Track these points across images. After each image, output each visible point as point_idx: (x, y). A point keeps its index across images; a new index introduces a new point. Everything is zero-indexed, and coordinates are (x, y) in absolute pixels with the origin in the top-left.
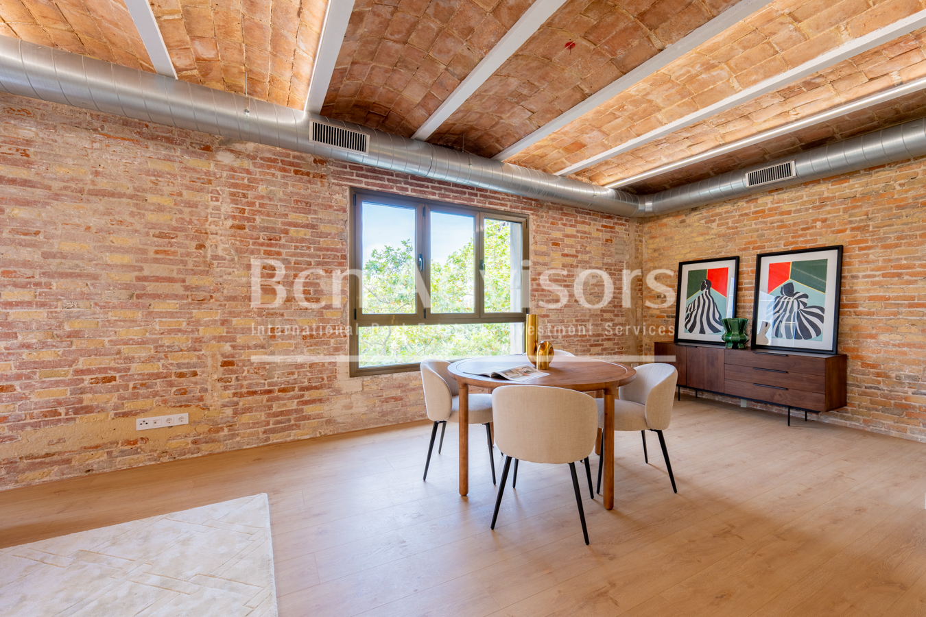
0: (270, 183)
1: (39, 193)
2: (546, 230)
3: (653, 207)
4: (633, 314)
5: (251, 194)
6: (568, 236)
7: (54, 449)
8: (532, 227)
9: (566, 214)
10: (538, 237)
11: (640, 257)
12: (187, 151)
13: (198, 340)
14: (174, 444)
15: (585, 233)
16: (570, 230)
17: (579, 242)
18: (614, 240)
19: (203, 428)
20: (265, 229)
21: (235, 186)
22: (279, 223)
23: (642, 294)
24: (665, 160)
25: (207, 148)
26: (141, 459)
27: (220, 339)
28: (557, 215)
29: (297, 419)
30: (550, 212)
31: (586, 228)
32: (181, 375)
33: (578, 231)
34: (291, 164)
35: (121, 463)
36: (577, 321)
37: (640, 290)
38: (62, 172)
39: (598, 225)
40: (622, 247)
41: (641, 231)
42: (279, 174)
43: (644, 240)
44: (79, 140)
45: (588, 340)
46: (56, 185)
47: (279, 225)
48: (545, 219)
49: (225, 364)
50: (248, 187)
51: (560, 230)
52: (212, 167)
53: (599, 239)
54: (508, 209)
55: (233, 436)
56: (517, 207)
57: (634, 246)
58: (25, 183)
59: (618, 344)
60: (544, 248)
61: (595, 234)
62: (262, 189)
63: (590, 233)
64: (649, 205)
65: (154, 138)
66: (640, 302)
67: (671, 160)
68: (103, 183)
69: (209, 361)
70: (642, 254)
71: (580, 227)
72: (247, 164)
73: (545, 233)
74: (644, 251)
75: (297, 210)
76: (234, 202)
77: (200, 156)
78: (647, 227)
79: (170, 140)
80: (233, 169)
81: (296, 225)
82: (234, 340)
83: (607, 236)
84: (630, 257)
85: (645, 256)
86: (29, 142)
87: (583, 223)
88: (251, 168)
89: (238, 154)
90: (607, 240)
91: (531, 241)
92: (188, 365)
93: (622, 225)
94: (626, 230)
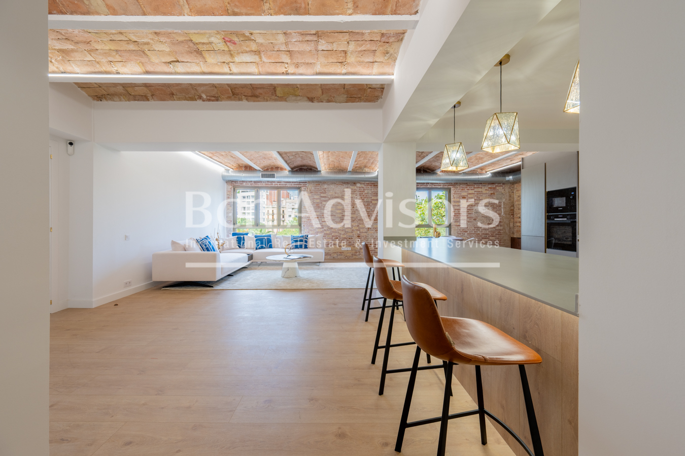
0: (368, 190)
1: (327, 198)
2: (459, 192)
3: (513, 178)
4: (507, 225)
5: (364, 193)
6: (470, 194)
7: (329, 252)
8: (452, 192)
9: (469, 185)
10: (455, 196)
11: (512, 199)
12: (351, 185)
13: (353, 230)
14: (348, 254)
15: (479, 192)
16: (470, 192)
17: (476, 196)
18: (496, 193)
19: (354, 252)
20: (367, 202)
21: (360, 192)
22: (370, 200)
23: (513, 216)
24: (506, 165)
25: (355, 183)
26: (342, 257)
27: (357, 230)
28: (464, 186)
29: (374, 253)
30: (461, 186)
31: (480, 190)
32: (349, 238)
33: (475, 192)
34: (373, 184)
35: (339, 257)
36: (475, 228)
37: (513, 214)
38: (330, 194)
39: (486, 188)
40: (501, 196)
41: (514, 187)
42: (370, 187)
43: (515, 192)
44: (332, 186)
45: (481, 236)
46: (329, 197)
47: (370, 201)
48: (458, 188)
49: (358, 236)
50: (363, 192)
51: (466, 192)
52: (356, 188)
53: (487, 194)
54: (442, 187)
55: (360, 255)
56: (446, 186)
57: (508, 195)
58: (325, 197)
59: (498, 238)
60: (458, 200)
61: (484, 192)
62: (366, 191)
63: (482, 192)
64: (511, 178)
65: (345, 183)
66: (512, 220)
67: (507, 164)
68: (336, 195)
69: (355, 236)
70: (514, 198)
71: (476, 190)
72: (363, 186)
73: (459, 194)
74: (515, 196)
75: (374, 196)
76: (360, 196)
77: (352, 185)
78: (516, 185)
79: (348, 183)
80: (360, 188)
81: (374, 200)
82: (360, 230)
83: (492, 192)
84: (506, 200)
85: (515, 199)
86: (326, 189)
87: (478, 188)
88: (364, 186)
89: (361, 183)
90: (491, 194)
91: (452, 197)
92: (351, 236)
93: (500, 186)
94: (503, 188)
